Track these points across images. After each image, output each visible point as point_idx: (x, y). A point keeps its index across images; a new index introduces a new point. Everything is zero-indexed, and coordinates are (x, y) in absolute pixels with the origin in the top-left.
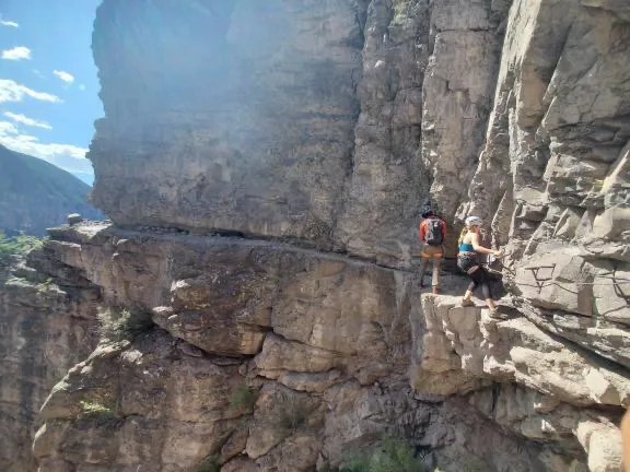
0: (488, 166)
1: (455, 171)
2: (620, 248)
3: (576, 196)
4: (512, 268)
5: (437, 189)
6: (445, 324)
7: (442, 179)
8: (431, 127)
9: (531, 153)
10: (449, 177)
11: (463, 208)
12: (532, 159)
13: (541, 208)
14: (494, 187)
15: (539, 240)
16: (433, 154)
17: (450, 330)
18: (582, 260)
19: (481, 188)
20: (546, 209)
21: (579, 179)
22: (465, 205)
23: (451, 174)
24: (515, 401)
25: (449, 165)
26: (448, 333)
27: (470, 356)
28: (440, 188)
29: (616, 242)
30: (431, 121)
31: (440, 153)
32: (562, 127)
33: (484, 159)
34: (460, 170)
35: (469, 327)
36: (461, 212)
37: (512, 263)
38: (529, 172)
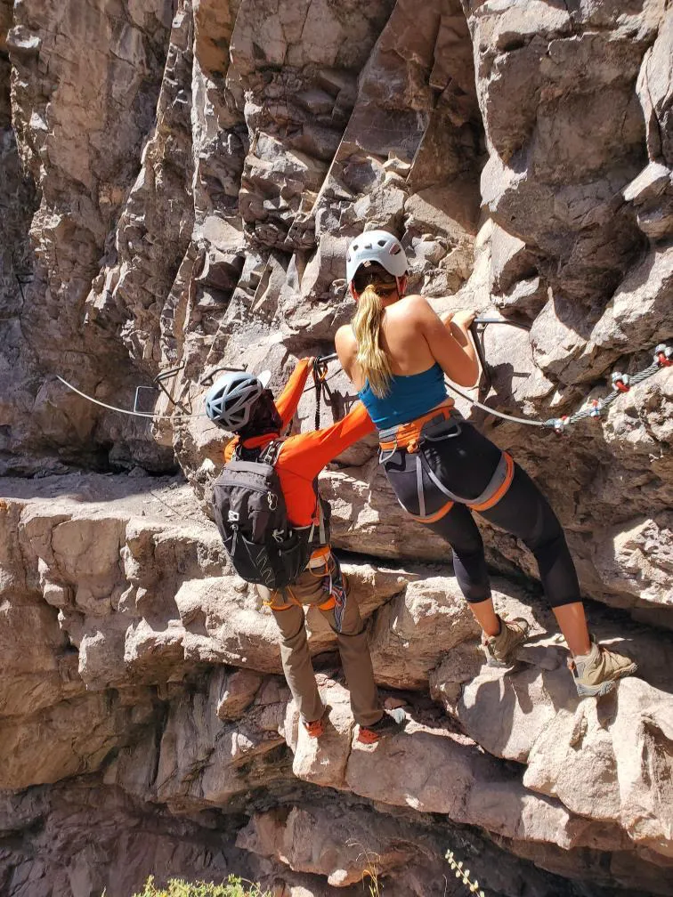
0: (158, 181)
1: (89, 183)
2: (330, 310)
3: (278, 222)
4: (186, 400)
5: (46, 222)
6: (42, 566)
7: (58, 201)
8: (31, 42)
9: (221, 138)
10: (74, 196)
11: (104, 278)
12: (222, 151)
13: (233, 257)
14: (168, 232)
15: (229, 330)
16: (36, 122)
17: (56, 581)
18: (284, 350)
19: (141, 231)
20: (241, 260)
21: (282, 185)
22: (109, 273)
23: (79, 186)
24: (193, 728)
25: (75, 163)
26: (49, 588)
27: (100, 636)
28: (54, 222)
29: (325, 301)
30: (34, 29)
31: (54, 123)
32: (262, 69)
33: (150, 162)
34: (100, 181)
35: (101, 567)
36: (99, 291)
37: (186, 390)
38: (218, 182)
